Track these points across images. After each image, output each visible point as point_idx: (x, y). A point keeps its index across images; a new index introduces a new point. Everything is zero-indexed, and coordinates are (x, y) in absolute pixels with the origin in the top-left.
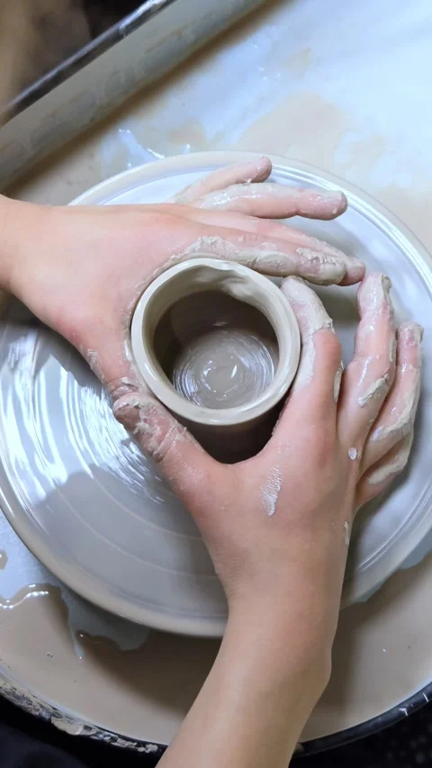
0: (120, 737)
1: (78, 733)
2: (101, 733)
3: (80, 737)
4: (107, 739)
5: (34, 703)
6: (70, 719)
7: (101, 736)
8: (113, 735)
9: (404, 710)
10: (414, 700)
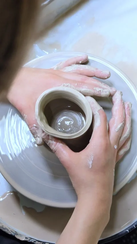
0: (37, 241)
1: (23, 240)
2: (30, 240)
3: (24, 241)
4: (33, 241)
5: (9, 230)
6: (21, 235)
7: (31, 241)
8: (35, 240)
9: (128, 230)
10: (131, 227)
